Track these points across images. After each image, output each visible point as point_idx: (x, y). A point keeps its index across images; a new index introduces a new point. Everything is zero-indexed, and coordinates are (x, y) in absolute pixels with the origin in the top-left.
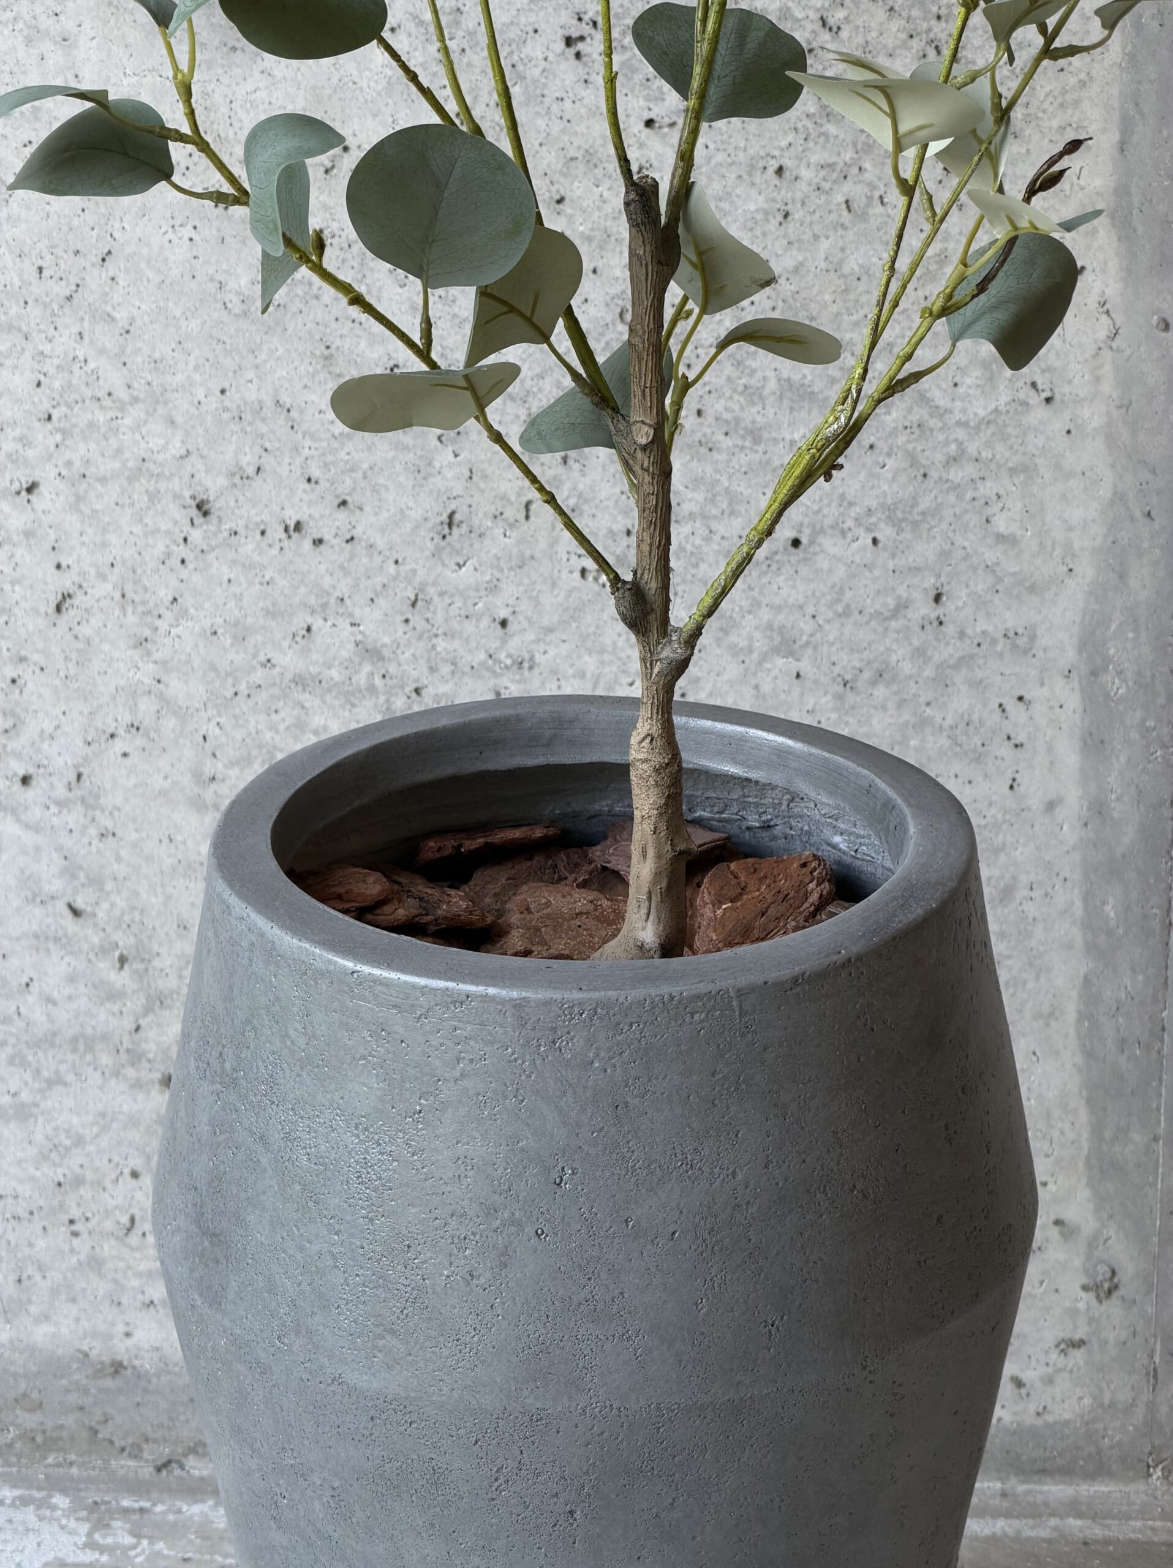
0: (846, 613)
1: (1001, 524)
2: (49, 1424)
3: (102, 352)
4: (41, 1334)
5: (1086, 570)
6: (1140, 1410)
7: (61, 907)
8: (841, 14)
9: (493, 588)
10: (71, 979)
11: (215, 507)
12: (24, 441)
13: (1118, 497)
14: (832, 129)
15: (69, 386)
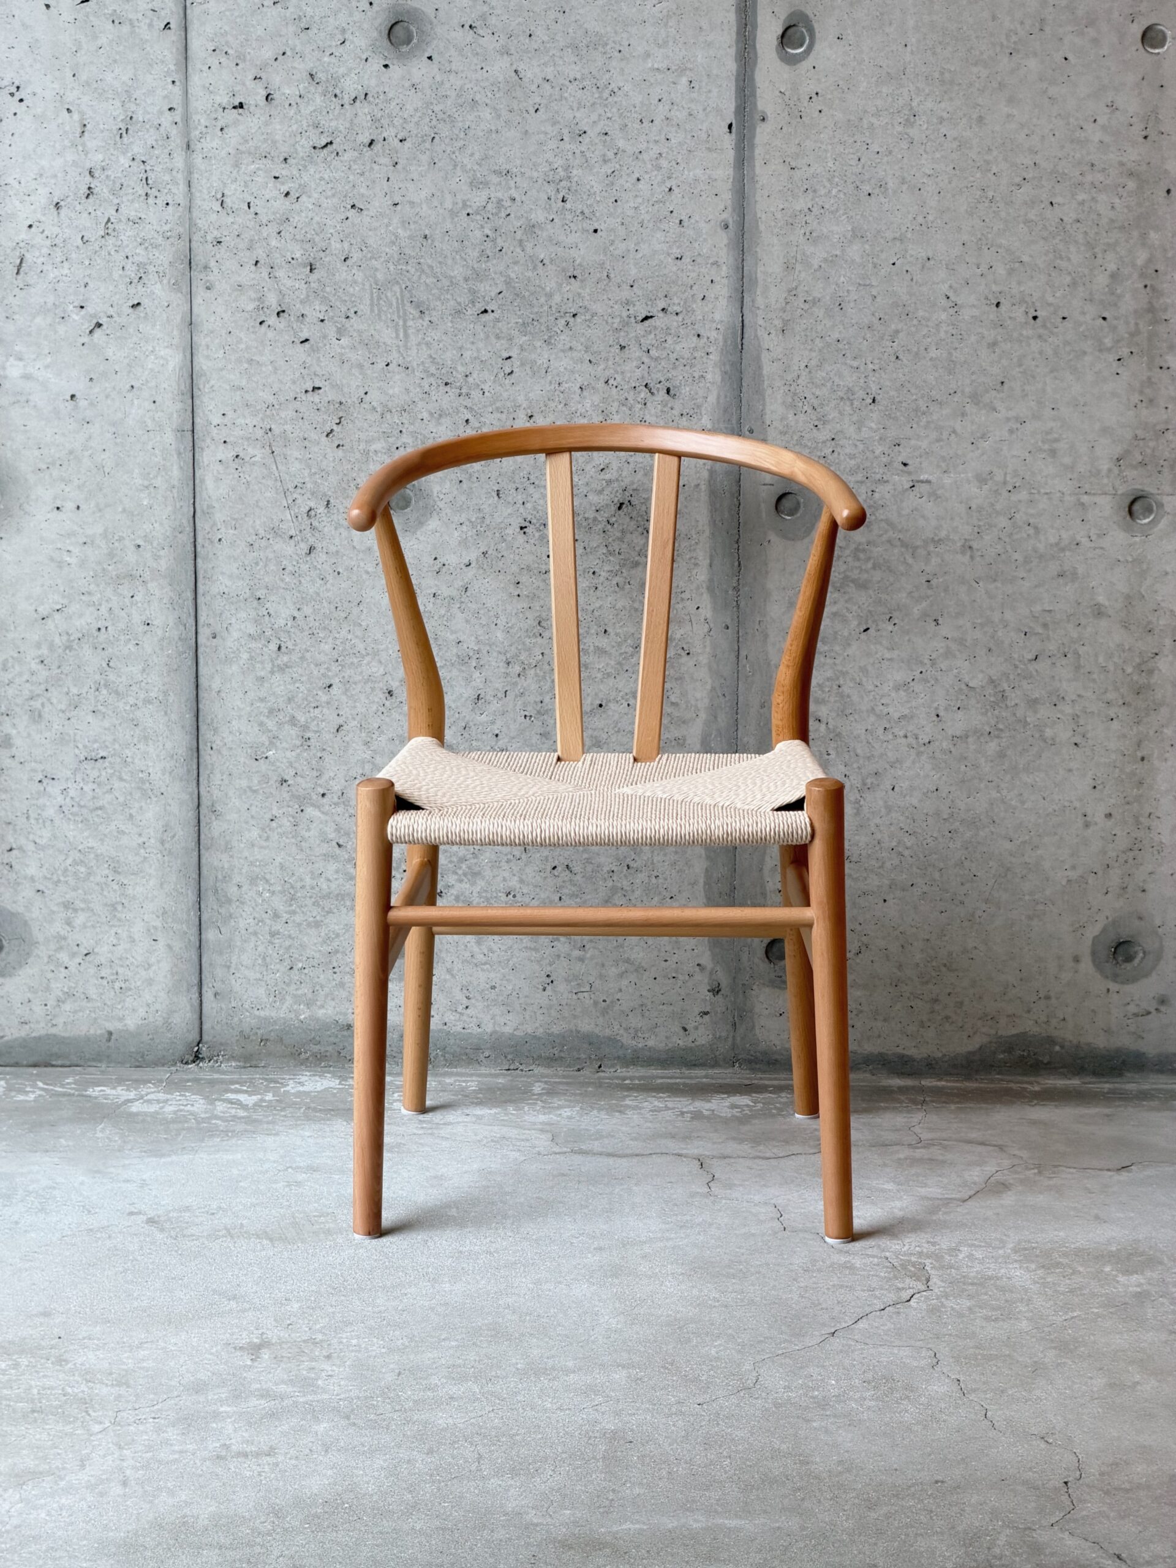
0: (619, 731)
1: (673, 699)
2: (323, 1050)
3: (357, 637)
4: (321, 1013)
5: (703, 715)
6: (730, 1039)
7: (334, 843)
8: (614, 519)
9: (493, 722)
10: (337, 872)
11: (395, 693)
12: (328, 669)
13: (713, 689)
14: (611, 558)
15: (344, 649)
